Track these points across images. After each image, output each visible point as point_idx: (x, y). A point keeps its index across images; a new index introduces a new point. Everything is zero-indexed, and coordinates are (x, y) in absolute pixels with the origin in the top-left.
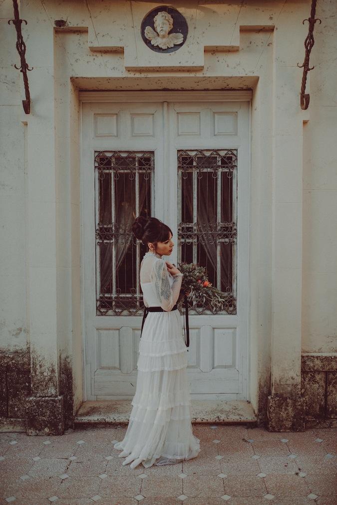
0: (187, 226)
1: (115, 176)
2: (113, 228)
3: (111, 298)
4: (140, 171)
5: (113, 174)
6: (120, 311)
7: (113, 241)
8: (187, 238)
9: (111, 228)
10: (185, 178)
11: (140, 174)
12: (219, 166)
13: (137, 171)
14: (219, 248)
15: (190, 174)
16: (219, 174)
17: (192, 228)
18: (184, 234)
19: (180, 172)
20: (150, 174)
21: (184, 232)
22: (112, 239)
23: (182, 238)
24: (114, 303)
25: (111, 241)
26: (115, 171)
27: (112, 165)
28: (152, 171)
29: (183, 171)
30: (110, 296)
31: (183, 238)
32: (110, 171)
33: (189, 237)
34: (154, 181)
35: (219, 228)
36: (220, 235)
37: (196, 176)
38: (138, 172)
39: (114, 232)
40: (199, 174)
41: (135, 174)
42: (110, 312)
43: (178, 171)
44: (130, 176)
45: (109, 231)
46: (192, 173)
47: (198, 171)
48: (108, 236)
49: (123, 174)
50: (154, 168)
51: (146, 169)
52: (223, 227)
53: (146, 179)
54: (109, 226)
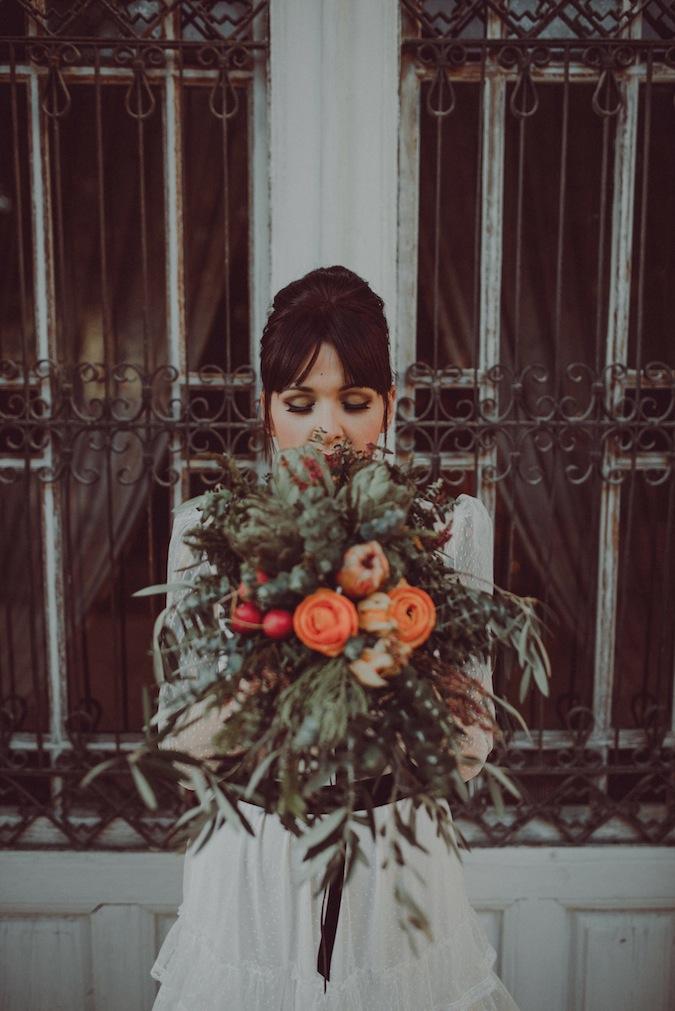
0: (448, 382)
1: (45, 93)
2: (46, 395)
3: (40, 758)
4: (190, 73)
5: (34, 85)
6: (91, 821)
7: (46, 461)
8: (449, 447)
9: (35, 392)
10: (439, 113)
11: (187, 91)
12: (632, 49)
13: (171, 71)
14: (610, 506)
15: (471, 97)
16: (632, 91)
17: (472, 393)
18: (430, 430)
19: (412, 82)
20: (244, 88)
21: (430, 417)
22: (39, 454)
23: (418, 449)
24: (58, 784)
25: (36, 464)
26: (45, 71)
27: (32, 33)
28: (257, 73)
29: (431, 76)
30: (33, 746)
31: (422, 446)
32: (21, 70)
33: (460, 441)
34: (266, 126)
35: (618, 396)
36: (625, 434)
37: (500, 105)
38: (180, 80)
39: (47, 414)
40: (518, 95)
41: (159, 88)
42: (42, 829)
43: (402, 76)
44: (134, 100)
45: (18, 409)
46: (478, 87)
47: (514, 77)
48: (17, 436)
49: (90, 88)
50: (268, 55)
51: (223, 58)
52: (644, 393)
53: (225, 116)
54: (21, 381)
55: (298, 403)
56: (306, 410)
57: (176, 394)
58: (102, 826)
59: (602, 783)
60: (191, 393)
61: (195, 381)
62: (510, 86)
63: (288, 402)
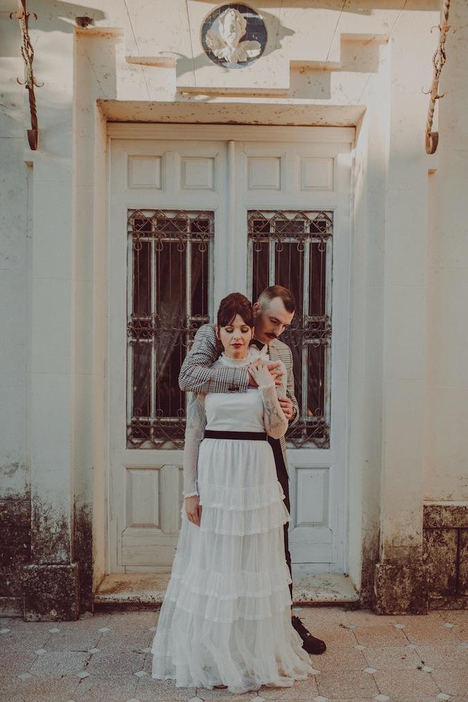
1: (157, 246)
2: (153, 322)
3: (148, 423)
4: (194, 240)
5: (153, 243)
6: (161, 442)
7: (153, 340)
9: (151, 321)
10: (258, 251)
11: (193, 245)
12: (307, 235)
13: (189, 239)
14: (305, 353)
15: (266, 246)
16: (307, 246)
19: (251, 243)
20: (207, 244)
22: (150, 338)
24: (152, 431)
25: (150, 340)
26: (157, 239)
27: (153, 230)
28: (211, 240)
29: (256, 241)
30: (146, 420)
32: (150, 239)
34: (213, 254)
35: (306, 323)
36: (307, 333)
37: (274, 248)
38: (191, 242)
39: (153, 327)
40: (278, 246)
41: (185, 243)
42: (147, 444)
43: (248, 241)
44: (179, 247)
45: (146, 326)
46: (268, 244)
47: (277, 241)
48: (146, 333)
49: (169, 243)
50: (214, 236)
51: (203, 237)
52: (312, 323)
53: (203, 251)
54: (147, 318)
55: (229, 330)
56: (232, 332)
57: (188, 322)
58: (163, 444)
59: (305, 431)
60: (192, 322)
61: (193, 319)
62: (276, 243)
63: (226, 329)
